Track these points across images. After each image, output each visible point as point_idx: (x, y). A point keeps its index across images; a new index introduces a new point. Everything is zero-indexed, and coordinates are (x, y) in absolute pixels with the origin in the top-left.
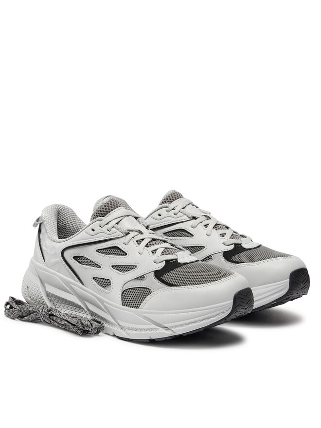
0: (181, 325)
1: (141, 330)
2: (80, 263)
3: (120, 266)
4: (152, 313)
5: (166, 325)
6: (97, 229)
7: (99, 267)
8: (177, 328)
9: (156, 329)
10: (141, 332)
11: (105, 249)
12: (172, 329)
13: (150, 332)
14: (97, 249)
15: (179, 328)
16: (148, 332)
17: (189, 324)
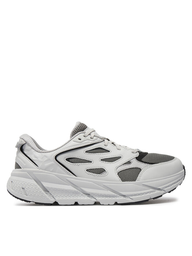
0: (169, 186)
1: (143, 194)
2: (72, 163)
3: (108, 159)
4: (147, 182)
5: (160, 187)
6: (83, 138)
7: (91, 162)
8: (166, 189)
9: (154, 191)
10: (143, 195)
11: (92, 150)
12: (163, 189)
13: (150, 194)
14: (86, 151)
15: (168, 188)
16: (148, 194)
17: (172, 185)
